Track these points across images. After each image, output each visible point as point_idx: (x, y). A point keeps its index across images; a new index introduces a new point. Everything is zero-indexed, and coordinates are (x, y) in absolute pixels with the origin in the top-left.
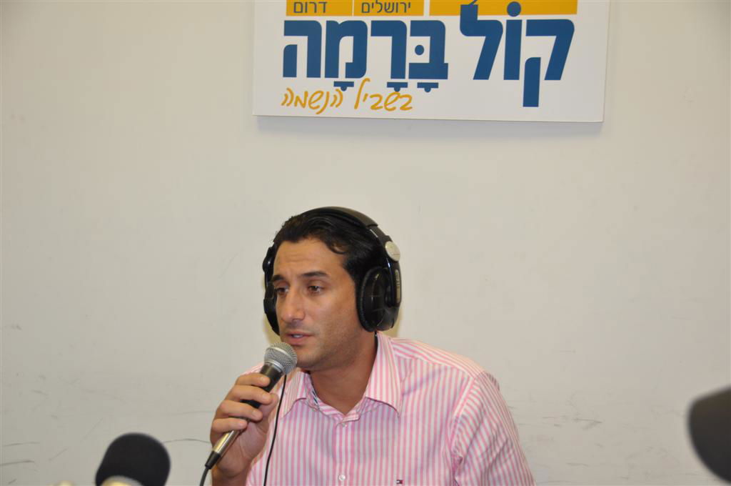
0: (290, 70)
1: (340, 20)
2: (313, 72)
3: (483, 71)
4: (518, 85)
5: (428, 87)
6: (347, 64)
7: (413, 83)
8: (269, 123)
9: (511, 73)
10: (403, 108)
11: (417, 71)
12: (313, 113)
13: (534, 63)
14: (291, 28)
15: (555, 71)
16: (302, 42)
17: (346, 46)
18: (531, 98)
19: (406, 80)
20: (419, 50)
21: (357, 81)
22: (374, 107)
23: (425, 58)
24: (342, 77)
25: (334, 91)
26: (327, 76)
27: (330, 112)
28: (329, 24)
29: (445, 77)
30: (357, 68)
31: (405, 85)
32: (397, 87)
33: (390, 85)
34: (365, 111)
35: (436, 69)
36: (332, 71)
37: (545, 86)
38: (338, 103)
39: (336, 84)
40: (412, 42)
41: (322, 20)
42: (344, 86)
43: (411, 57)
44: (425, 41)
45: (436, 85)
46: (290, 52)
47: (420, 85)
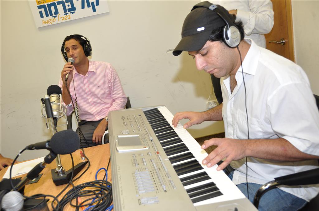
0: (42, 16)
1: (49, 3)
2: (47, 15)
3: (83, 7)
4: (91, 8)
5: (73, 13)
6: (54, 12)
7: (69, 13)
8: (41, 29)
9: (89, 6)
10: (69, 18)
11: (69, 10)
12: (50, 24)
13: (93, 3)
14: (39, 7)
15: (97, 4)
16: (43, 10)
17: (53, 8)
18: (94, 10)
19: (68, 12)
20: (68, 6)
21: (57, 15)
22: (63, 20)
23: (70, 7)
24: (54, 15)
25: (53, 18)
26: (50, 16)
27: (53, 23)
28: (48, 5)
29: (76, 10)
30: (57, 12)
31: (68, 14)
32: (66, 14)
33: (65, 14)
34: (61, 21)
35: (73, 9)
36: (51, 14)
37: (96, 7)
38: (55, 21)
39: (53, 17)
40: (66, 4)
41: (46, 4)
42: (55, 17)
43: (67, 8)
44: (69, 4)
45: (74, 12)
46: (41, 12)
47: (71, 13)
